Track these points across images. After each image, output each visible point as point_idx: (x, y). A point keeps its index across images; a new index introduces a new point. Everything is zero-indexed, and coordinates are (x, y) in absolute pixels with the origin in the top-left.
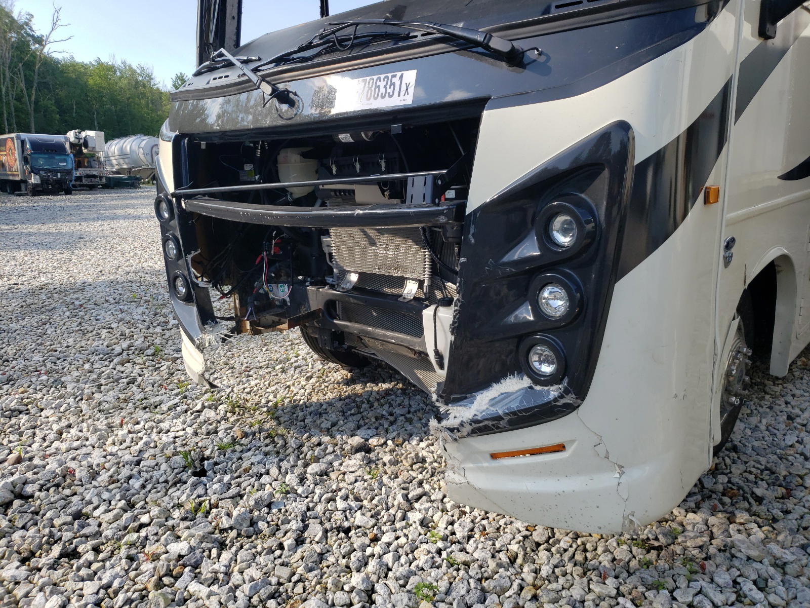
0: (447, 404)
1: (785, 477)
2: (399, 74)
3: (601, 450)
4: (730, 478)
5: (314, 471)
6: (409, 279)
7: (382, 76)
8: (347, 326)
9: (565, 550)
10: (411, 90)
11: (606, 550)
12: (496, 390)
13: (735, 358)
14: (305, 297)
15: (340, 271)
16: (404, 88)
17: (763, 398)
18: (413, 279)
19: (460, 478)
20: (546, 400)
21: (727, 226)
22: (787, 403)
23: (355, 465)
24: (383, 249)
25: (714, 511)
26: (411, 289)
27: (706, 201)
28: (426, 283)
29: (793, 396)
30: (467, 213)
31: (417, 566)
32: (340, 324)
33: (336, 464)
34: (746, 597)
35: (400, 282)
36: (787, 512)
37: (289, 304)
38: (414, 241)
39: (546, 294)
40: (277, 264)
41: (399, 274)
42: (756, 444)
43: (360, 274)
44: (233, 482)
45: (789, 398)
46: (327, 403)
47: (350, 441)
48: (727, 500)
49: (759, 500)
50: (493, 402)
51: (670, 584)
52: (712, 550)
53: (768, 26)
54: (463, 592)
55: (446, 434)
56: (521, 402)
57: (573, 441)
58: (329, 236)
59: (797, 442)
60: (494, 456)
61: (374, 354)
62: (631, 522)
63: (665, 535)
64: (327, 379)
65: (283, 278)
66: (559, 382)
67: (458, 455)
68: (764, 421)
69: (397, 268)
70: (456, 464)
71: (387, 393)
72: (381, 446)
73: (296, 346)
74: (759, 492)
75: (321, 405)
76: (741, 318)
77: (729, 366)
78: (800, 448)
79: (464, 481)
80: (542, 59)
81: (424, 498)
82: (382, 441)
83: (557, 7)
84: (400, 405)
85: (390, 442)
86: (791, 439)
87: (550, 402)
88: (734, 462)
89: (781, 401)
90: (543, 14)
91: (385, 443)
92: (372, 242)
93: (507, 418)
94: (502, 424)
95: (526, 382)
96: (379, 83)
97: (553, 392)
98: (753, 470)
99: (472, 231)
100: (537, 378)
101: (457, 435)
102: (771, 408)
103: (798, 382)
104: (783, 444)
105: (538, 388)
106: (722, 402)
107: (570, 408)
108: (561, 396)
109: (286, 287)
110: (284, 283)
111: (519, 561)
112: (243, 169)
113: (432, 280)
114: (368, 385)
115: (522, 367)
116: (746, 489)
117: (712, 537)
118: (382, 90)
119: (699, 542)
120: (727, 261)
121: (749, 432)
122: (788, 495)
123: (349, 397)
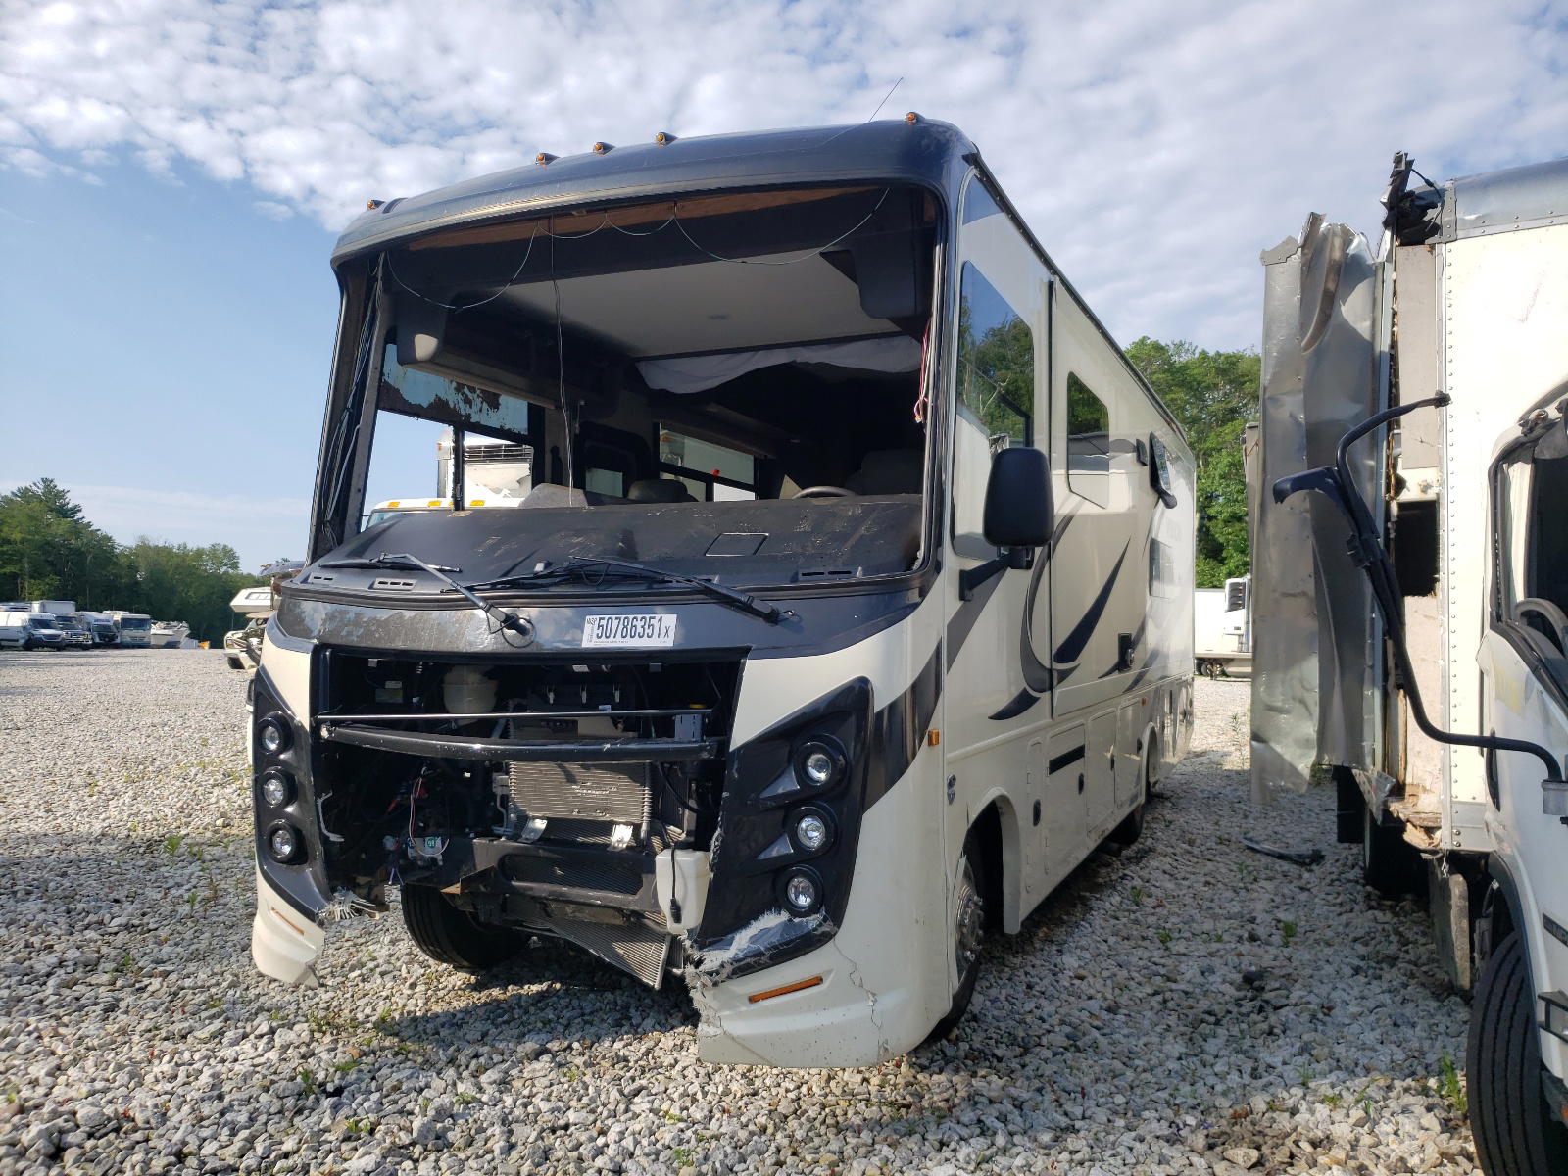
0: (701, 948)
1: (1023, 1038)
2: (658, 617)
3: (856, 978)
4: (971, 1045)
5: (491, 1080)
6: (619, 823)
7: (639, 617)
8: (531, 889)
9: (815, 1119)
10: (672, 634)
11: (856, 1113)
12: (755, 928)
13: (967, 906)
14: (469, 851)
15: (519, 818)
16: (663, 631)
17: (1002, 971)
18: (627, 824)
19: (716, 1029)
20: (805, 931)
21: (948, 764)
22: (1026, 974)
23: (542, 1069)
24: (589, 788)
25: (957, 1071)
26: (622, 836)
27: (930, 743)
28: (644, 827)
29: (1033, 967)
30: (731, 749)
31: (664, 1145)
32: (522, 887)
33: (514, 1072)
34: (988, 1129)
35: (607, 828)
36: (1024, 1066)
37: (441, 864)
38: (631, 778)
39: (803, 825)
40: (428, 811)
41: (607, 818)
42: (996, 1013)
43: (548, 819)
44: (385, 1100)
45: (1029, 969)
46: (460, 1011)
47: (520, 1048)
48: (969, 1063)
49: (1000, 1060)
50: (753, 939)
51: (921, 1129)
52: (957, 1100)
53: (967, 592)
54: (721, 1157)
55: (706, 979)
56: (781, 935)
57: (829, 972)
58: (507, 773)
59: (1036, 1008)
60: (753, 999)
61: (550, 930)
62: (886, 1049)
63: (912, 1094)
64: (440, 986)
65: (432, 829)
66: (817, 912)
67: (715, 1004)
68: (1004, 992)
69: (605, 810)
70: (712, 1013)
71: (541, 995)
72: (565, 1050)
73: (362, 947)
74: (998, 1052)
75: (454, 1016)
76: (968, 859)
77: (962, 916)
78: (1038, 1013)
79: (719, 1031)
80: (795, 619)
81: (644, 1092)
82: (566, 1043)
83: (804, 575)
84: (567, 1007)
85: (576, 1045)
86: (1030, 1006)
87: (809, 933)
88: (974, 1030)
89: (1021, 973)
90: (792, 582)
91: (570, 1047)
92: (571, 779)
93: (768, 954)
94: (764, 959)
95: (784, 916)
96: (635, 623)
97: (813, 921)
98: (994, 1035)
99: (736, 767)
100: (795, 911)
101: (716, 978)
102: (1010, 979)
103: (1038, 954)
104: (1022, 1011)
105: (797, 920)
106: (958, 956)
107: (827, 937)
108: (820, 925)
109: (439, 841)
110: (436, 835)
111: (770, 1130)
112: (383, 686)
113: (651, 824)
114: (510, 987)
115: (781, 902)
116: (987, 1050)
117: (956, 1091)
118: (640, 630)
119: (945, 1095)
120: (951, 798)
121: (988, 1003)
122: (1026, 1051)
123: (486, 1004)
